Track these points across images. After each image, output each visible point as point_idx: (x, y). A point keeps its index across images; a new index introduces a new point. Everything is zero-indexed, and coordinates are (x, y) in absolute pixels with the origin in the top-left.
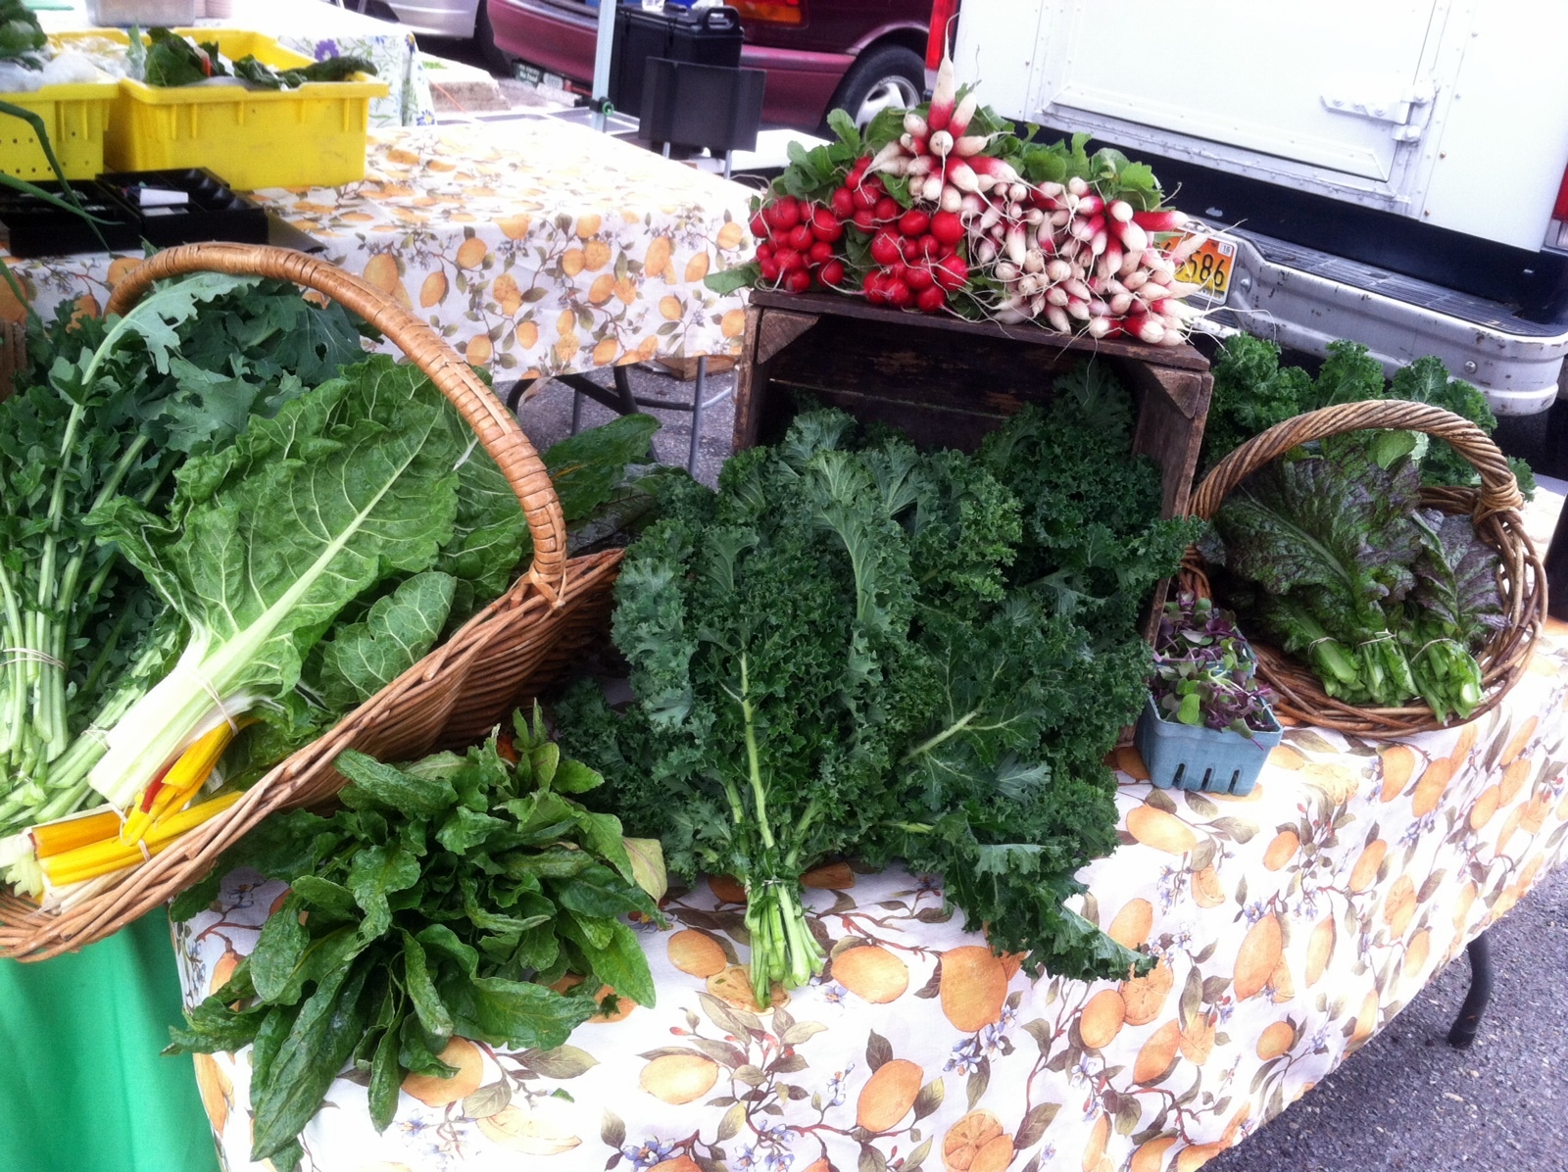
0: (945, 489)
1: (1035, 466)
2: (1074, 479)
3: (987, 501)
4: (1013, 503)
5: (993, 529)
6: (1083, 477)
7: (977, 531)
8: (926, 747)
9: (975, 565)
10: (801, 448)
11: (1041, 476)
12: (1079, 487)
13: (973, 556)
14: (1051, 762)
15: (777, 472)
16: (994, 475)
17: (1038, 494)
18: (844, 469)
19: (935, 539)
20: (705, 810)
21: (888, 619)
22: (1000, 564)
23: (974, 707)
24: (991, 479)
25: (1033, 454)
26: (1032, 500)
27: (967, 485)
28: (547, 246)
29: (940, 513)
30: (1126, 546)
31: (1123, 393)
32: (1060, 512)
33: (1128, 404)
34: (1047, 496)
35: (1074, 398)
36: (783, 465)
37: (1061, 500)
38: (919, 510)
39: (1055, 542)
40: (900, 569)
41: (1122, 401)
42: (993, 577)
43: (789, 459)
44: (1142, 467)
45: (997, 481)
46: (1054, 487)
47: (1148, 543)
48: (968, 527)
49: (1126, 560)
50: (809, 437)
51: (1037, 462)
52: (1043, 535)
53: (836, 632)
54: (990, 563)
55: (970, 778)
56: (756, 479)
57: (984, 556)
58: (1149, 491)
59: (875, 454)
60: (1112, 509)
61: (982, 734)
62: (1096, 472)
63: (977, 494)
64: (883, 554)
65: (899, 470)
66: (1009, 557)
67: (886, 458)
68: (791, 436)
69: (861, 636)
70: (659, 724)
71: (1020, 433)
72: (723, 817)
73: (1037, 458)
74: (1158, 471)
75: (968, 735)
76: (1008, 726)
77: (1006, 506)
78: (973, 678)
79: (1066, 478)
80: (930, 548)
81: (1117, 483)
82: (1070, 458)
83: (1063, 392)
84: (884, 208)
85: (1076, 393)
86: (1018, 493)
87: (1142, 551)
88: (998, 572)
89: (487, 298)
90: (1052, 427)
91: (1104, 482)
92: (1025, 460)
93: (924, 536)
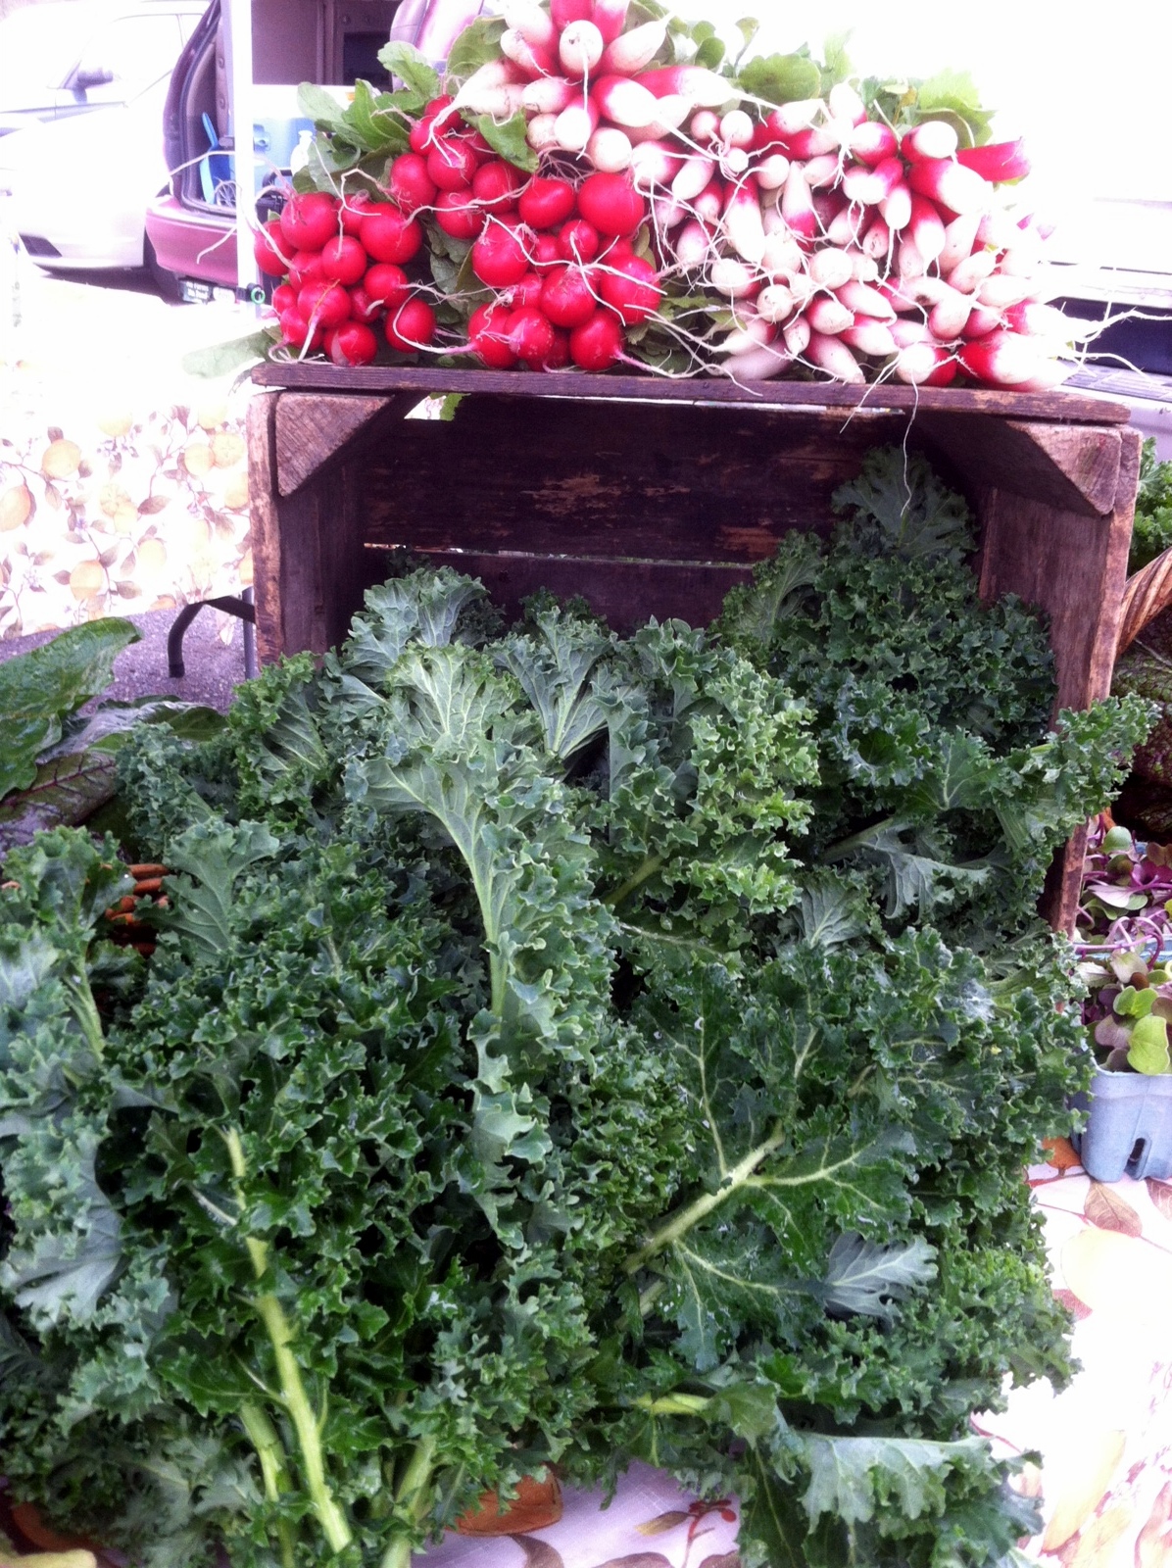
0: (661, 696)
1: (822, 637)
2: (897, 651)
3: (743, 711)
4: (796, 709)
5: (762, 767)
6: (913, 646)
7: (731, 775)
8: (675, 1230)
9: (735, 841)
10: (382, 648)
11: (835, 653)
12: (906, 665)
13: (727, 825)
14: (935, 1237)
15: (343, 697)
16: (752, 660)
17: (835, 686)
18: (462, 678)
19: (646, 799)
20: (206, 1451)
21: (548, 1008)
22: (782, 834)
23: (765, 1135)
24: (747, 666)
25: (816, 618)
26: (827, 698)
27: (700, 684)
28: (162, 443)
29: (655, 745)
30: (1018, 766)
31: (954, 500)
32: (884, 717)
33: (965, 516)
34: (854, 687)
35: (871, 516)
36: (352, 683)
37: (881, 694)
38: (614, 745)
39: (882, 774)
40: (567, 886)
41: (953, 512)
42: (772, 862)
43: (363, 671)
44: (1015, 619)
45: (758, 670)
46: (862, 669)
47: (1059, 757)
48: (712, 770)
49: (1022, 794)
50: (395, 626)
51: (825, 629)
52: (858, 765)
53: (439, 1045)
54: (763, 835)
55: (771, 1289)
56: (305, 716)
57: (749, 821)
58: (1032, 660)
59: (522, 644)
60: (970, 698)
61: (786, 1193)
62: (935, 635)
63: (722, 699)
64: (526, 859)
65: (571, 670)
66: (799, 815)
67: (544, 650)
68: (360, 627)
69: (493, 1051)
70: (43, 1314)
71: (788, 582)
72: (243, 1465)
73: (824, 622)
74: (1044, 623)
75: (756, 1198)
76: (840, 1175)
77: (781, 717)
78: (758, 1083)
79: (881, 651)
80: (639, 819)
81: (974, 651)
82: (883, 616)
83: (853, 508)
84: (487, 180)
85: (874, 510)
86: (800, 689)
87: (1051, 775)
88: (781, 850)
89: (91, 514)
90: (843, 565)
91: (952, 651)
92: (803, 628)
93: (624, 797)
